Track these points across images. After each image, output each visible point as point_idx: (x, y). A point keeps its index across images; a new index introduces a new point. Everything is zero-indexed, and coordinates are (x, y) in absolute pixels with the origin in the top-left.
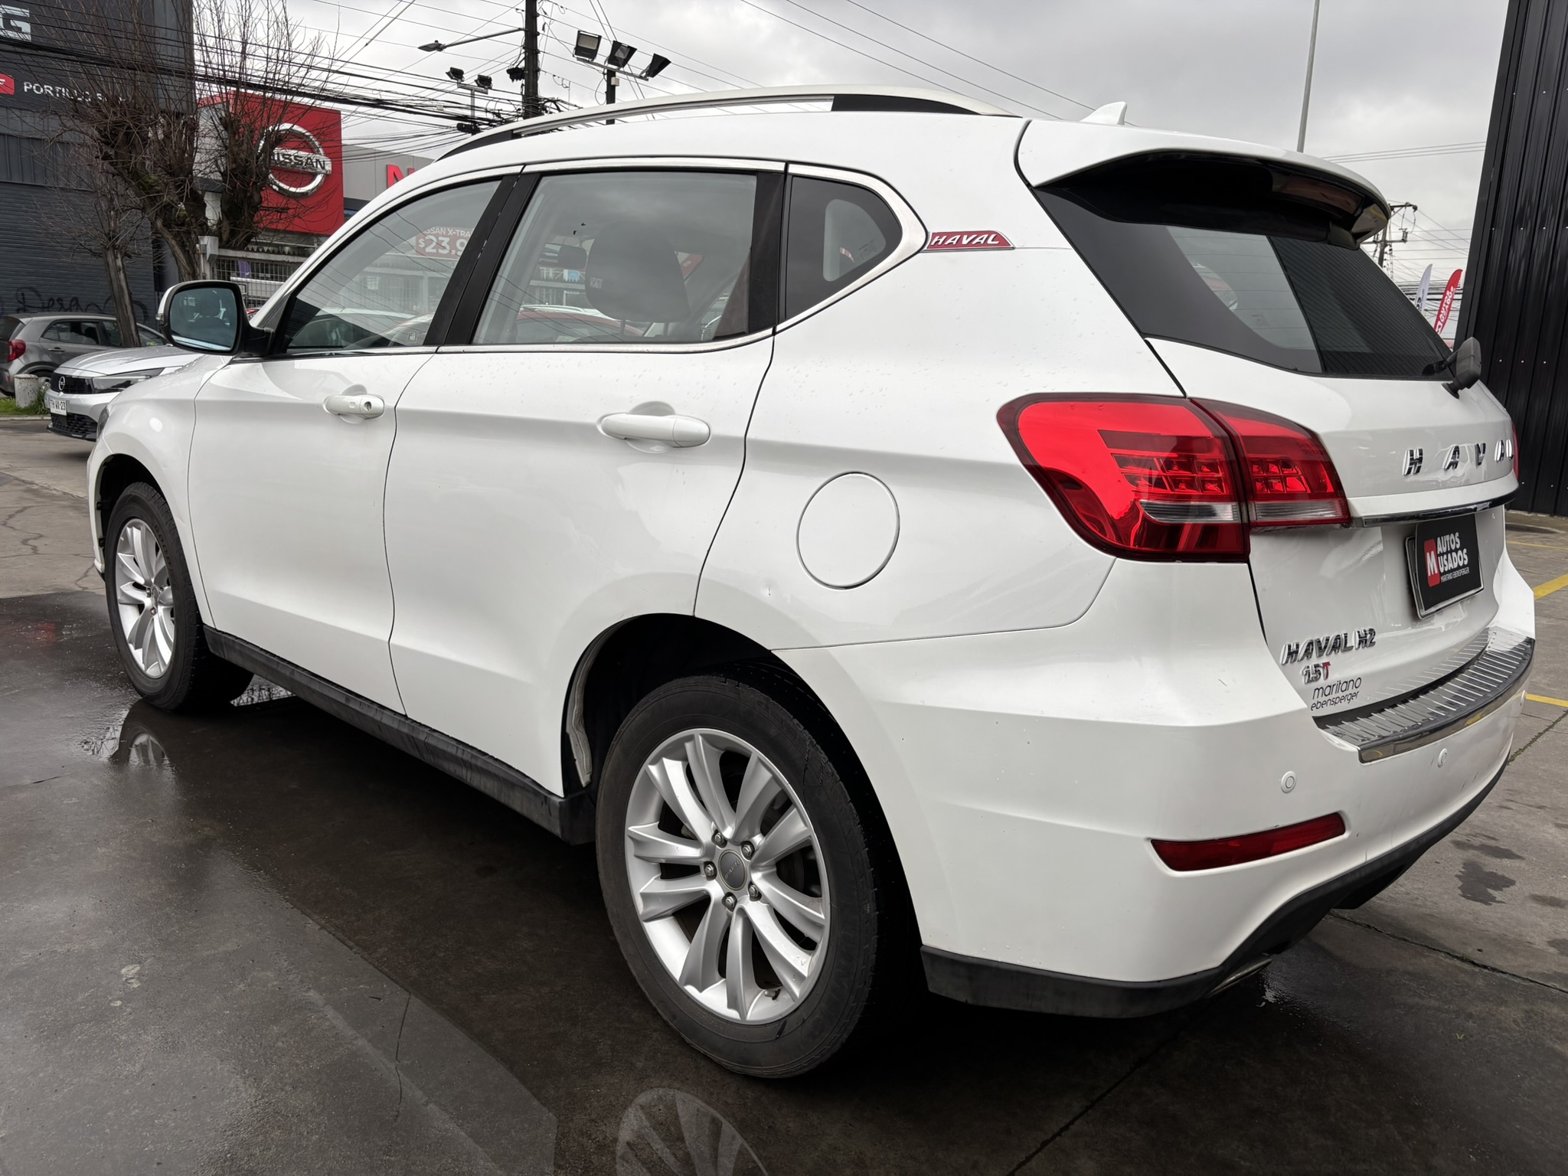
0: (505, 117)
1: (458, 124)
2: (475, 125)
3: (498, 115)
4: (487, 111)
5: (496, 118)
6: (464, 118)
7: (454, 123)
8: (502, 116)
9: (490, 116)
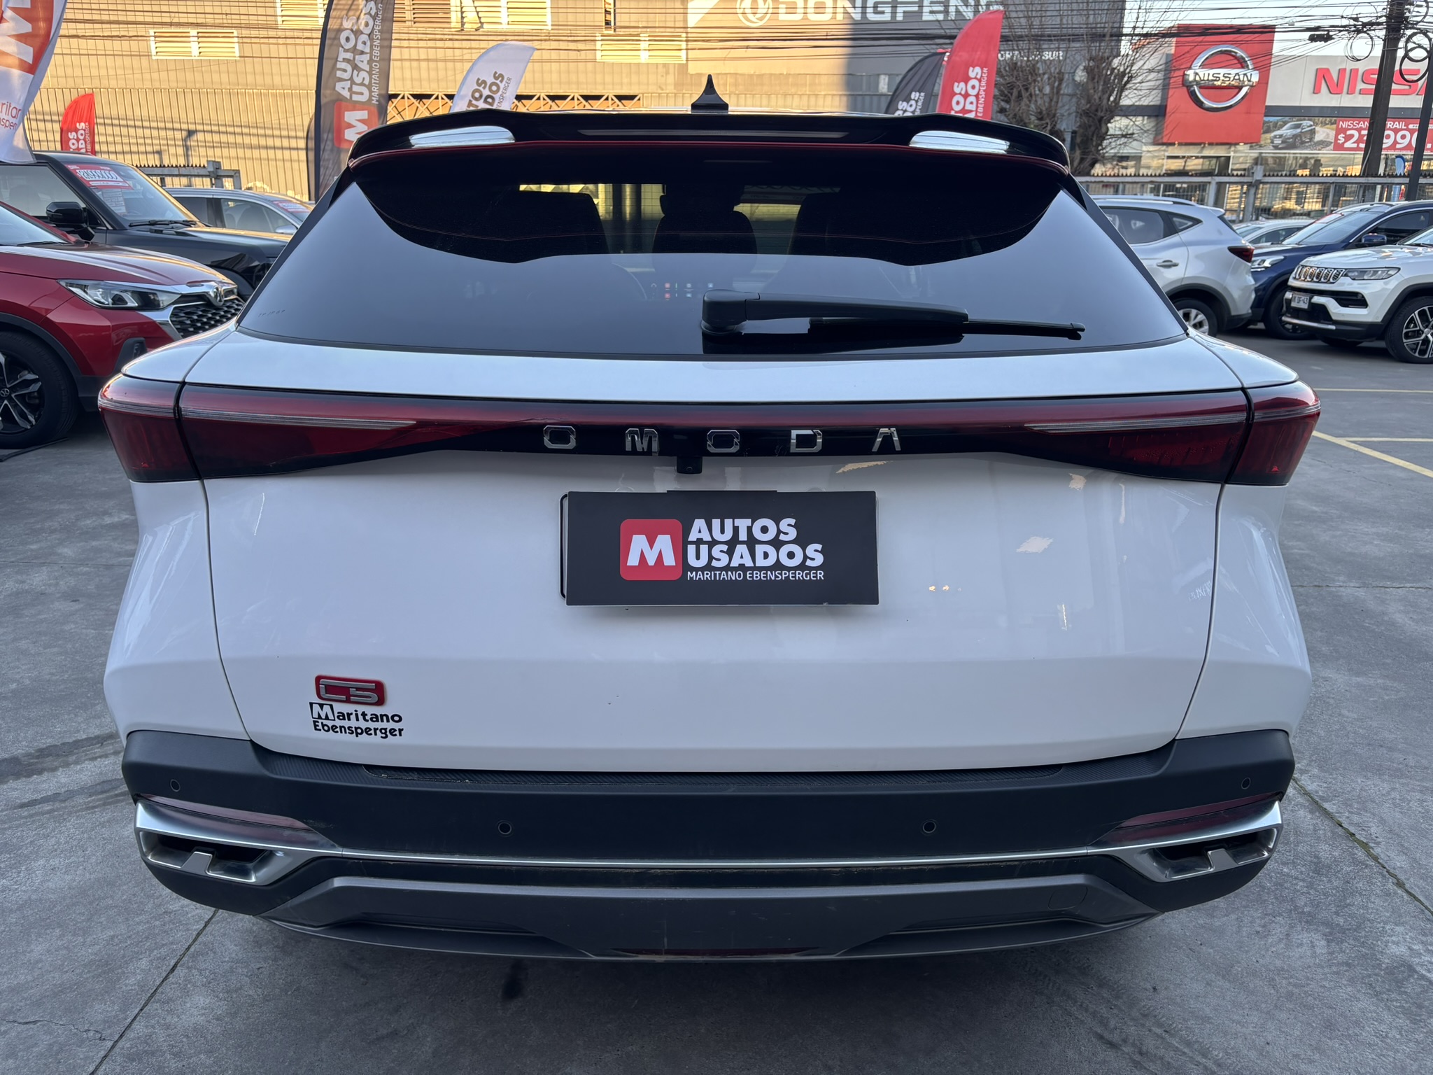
0: (1366, 20)
1: (1311, 35)
2: (1328, 34)
3: (1356, 19)
4: (1342, 17)
5: (1352, 22)
6: (1317, 29)
7: (1308, 34)
8: (1360, 19)
9: (1345, 22)
